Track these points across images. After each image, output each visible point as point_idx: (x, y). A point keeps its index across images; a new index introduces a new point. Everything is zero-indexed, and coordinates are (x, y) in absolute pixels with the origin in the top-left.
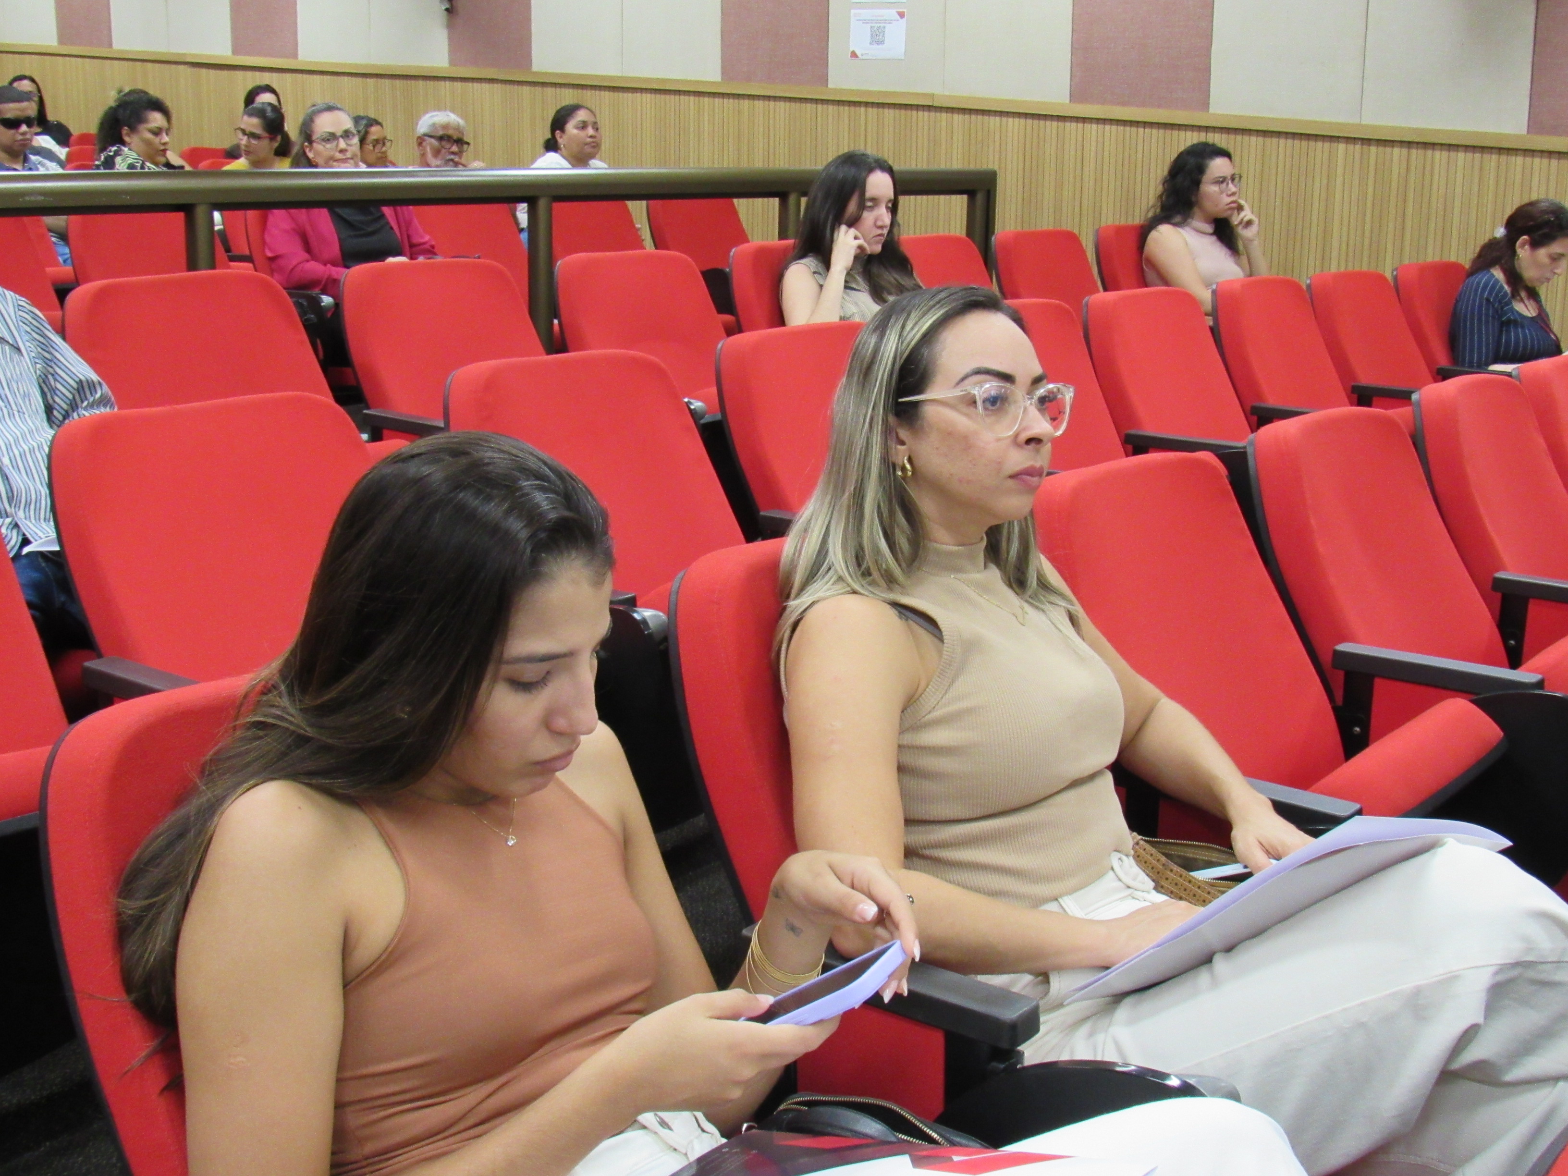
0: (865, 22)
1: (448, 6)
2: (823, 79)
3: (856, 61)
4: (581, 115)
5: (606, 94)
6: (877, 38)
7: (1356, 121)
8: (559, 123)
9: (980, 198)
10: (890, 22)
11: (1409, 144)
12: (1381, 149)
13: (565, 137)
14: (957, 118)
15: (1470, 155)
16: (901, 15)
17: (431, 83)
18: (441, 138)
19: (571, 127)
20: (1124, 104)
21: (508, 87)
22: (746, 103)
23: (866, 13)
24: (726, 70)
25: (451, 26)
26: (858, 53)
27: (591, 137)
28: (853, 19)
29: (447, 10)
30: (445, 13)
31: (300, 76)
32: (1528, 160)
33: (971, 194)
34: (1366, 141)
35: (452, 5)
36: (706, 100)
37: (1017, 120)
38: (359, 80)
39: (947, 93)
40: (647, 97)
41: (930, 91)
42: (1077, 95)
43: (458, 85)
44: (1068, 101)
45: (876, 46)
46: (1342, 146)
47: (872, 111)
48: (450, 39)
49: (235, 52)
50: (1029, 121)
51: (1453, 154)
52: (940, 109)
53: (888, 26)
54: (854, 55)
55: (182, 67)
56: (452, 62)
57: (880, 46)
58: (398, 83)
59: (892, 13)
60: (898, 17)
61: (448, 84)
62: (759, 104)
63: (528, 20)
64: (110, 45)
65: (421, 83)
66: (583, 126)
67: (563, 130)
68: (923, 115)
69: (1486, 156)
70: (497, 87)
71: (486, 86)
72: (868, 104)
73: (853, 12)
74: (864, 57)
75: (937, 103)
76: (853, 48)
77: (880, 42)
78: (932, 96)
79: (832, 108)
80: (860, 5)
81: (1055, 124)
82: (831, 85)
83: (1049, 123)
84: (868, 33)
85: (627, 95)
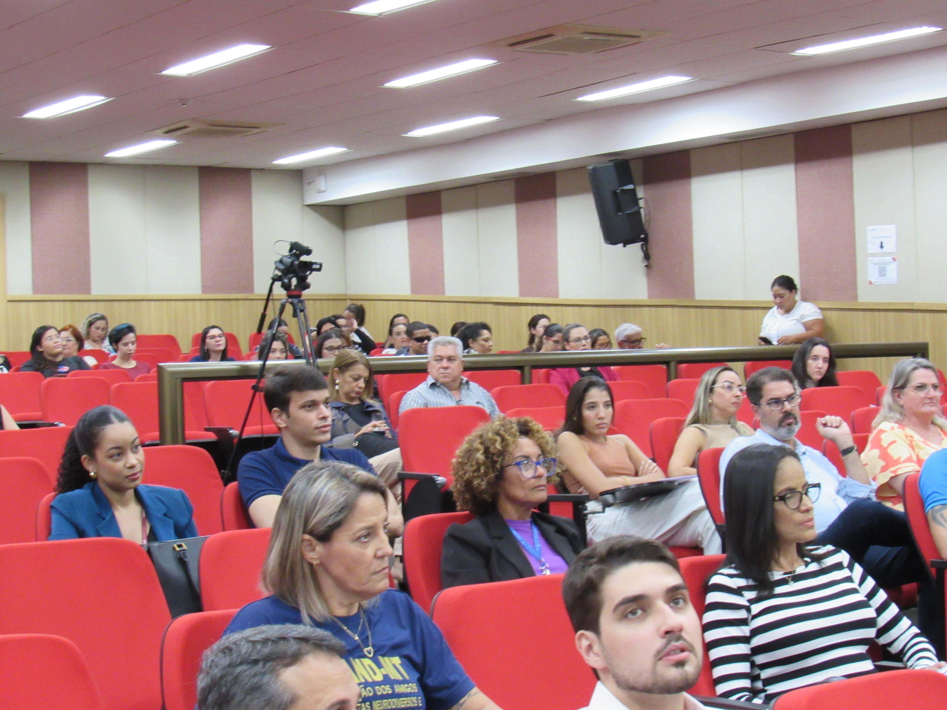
0: (876, 264)
1: (646, 264)
2: (855, 297)
3: (871, 286)
5: (737, 311)
6: (882, 272)
10: (888, 263)
14: (927, 315)
16: (894, 259)
17: (638, 309)
23: (876, 259)
25: (648, 275)
26: (873, 281)
28: (869, 263)
29: (646, 266)
30: (645, 268)
31: (560, 308)
35: (649, 263)
38: (596, 309)
39: (921, 302)
41: (912, 301)
43: (653, 309)
45: (882, 278)
47: (882, 314)
48: (649, 283)
49: (522, 294)
52: (917, 311)
53: (888, 266)
54: (871, 283)
55: (488, 306)
56: (650, 296)
57: (884, 278)
58: (617, 309)
59: (889, 259)
60: (892, 261)
61: (647, 309)
63: (692, 269)
64: (443, 293)
65: (632, 309)
68: (909, 315)
70: (676, 309)
71: (669, 309)
72: (879, 310)
73: (869, 259)
74: (875, 284)
75: (916, 308)
76: (870, 279)
77: (884, 275)
78: (912, 304)
79: (861, 313)
80: (873, 255)
82: (859, 300)
84: (877, 270)
85: (750, 312)
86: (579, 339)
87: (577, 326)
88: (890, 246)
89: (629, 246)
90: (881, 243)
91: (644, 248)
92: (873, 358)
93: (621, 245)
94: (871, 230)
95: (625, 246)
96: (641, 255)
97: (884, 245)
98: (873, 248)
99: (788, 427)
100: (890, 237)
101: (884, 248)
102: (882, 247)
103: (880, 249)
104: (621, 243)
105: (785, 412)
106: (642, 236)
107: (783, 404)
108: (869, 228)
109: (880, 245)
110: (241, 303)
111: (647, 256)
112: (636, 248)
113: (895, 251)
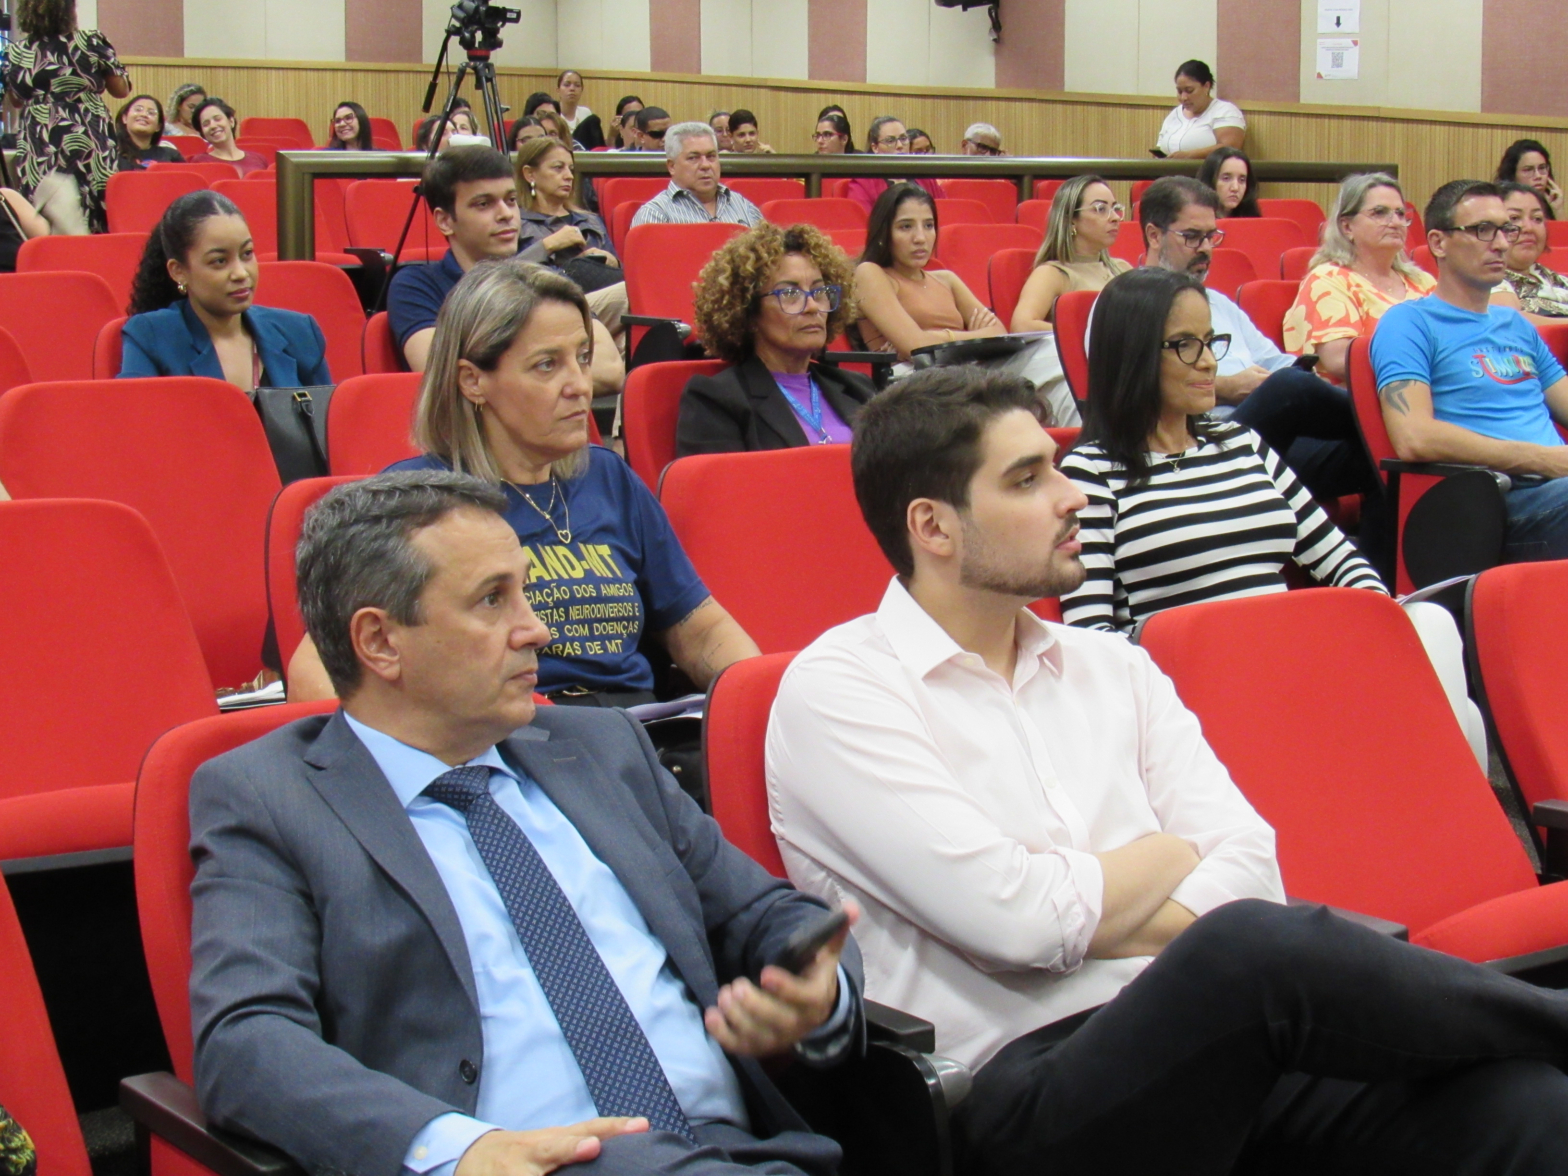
0: (1328, 49)
1: (995, 37)
2: (1296, 97)
3: (1320, 81)
5: (1124, 111)
6: (1337, 62)
10: (1347, 48)
14: (1399, 126)
16: (1355, 43)
17: (980, 103)
18: (979, 143)
21: (1044, 105)
23: (1329, 42)
25: (997, 53)
26: (1323, 75)
28: (1319, 47)
29: (995, 40)
30: (993, 43)
31: (864, 97)
35: (998, 36)
37: (1442, 128)
38: (920, 100)
39: (1389, 106)
41: (1377, 105)
42: (1486, 107)
43: (1003, 104)
44: (1480, 111)
45: (1336, 69)
47: (1334, 122)
48: (997, 65)
49: (811, 76)
52: (1385, 119)
53: (1345, 53)
54: (1319, 76)
55: (763, 91)
56: (998, 84)
57: (1340, 69)
59: (1348, 42)
60: (1352, 45)
61: (994, 102)
63: (1062, 47)
64: (699, 71)
65: (971, 103)
68: (1373, 124)
70: (1035, 105)
71: (1026, 105)
72: (1330, 116)
73: (1319, 41)
74: (1328, 78)
75: (1382, 115)
76: (1318, 71)
77: (1339, 66)
78: (1378, 109)
79: (1303, 120)
80: (1324, 35)
81: (1471, 130)
82: (1302, 101)
83: (1466, 129)
84: (1330, 58)
85: (1142, 112)
86: (893, 139)
87: (891, 120)
88: (1350, 24)
89: (970, 10)
90: (1338, 19)
91: (993, 14)
92: (1318, 184)
93: (960, 7)
95: (965, 9)
96: (988, 23)
97: (1341, 21)
98: (1325, 25)
100: (1351, 10)
101: (1341, 26)
102: (1338, 24)
103: (1336, 27)
104: (958, 4)
109: (1335, 21)
110: (402, 76)
111: (997, 26)
112: (980, 14)
113: (1357, 31)
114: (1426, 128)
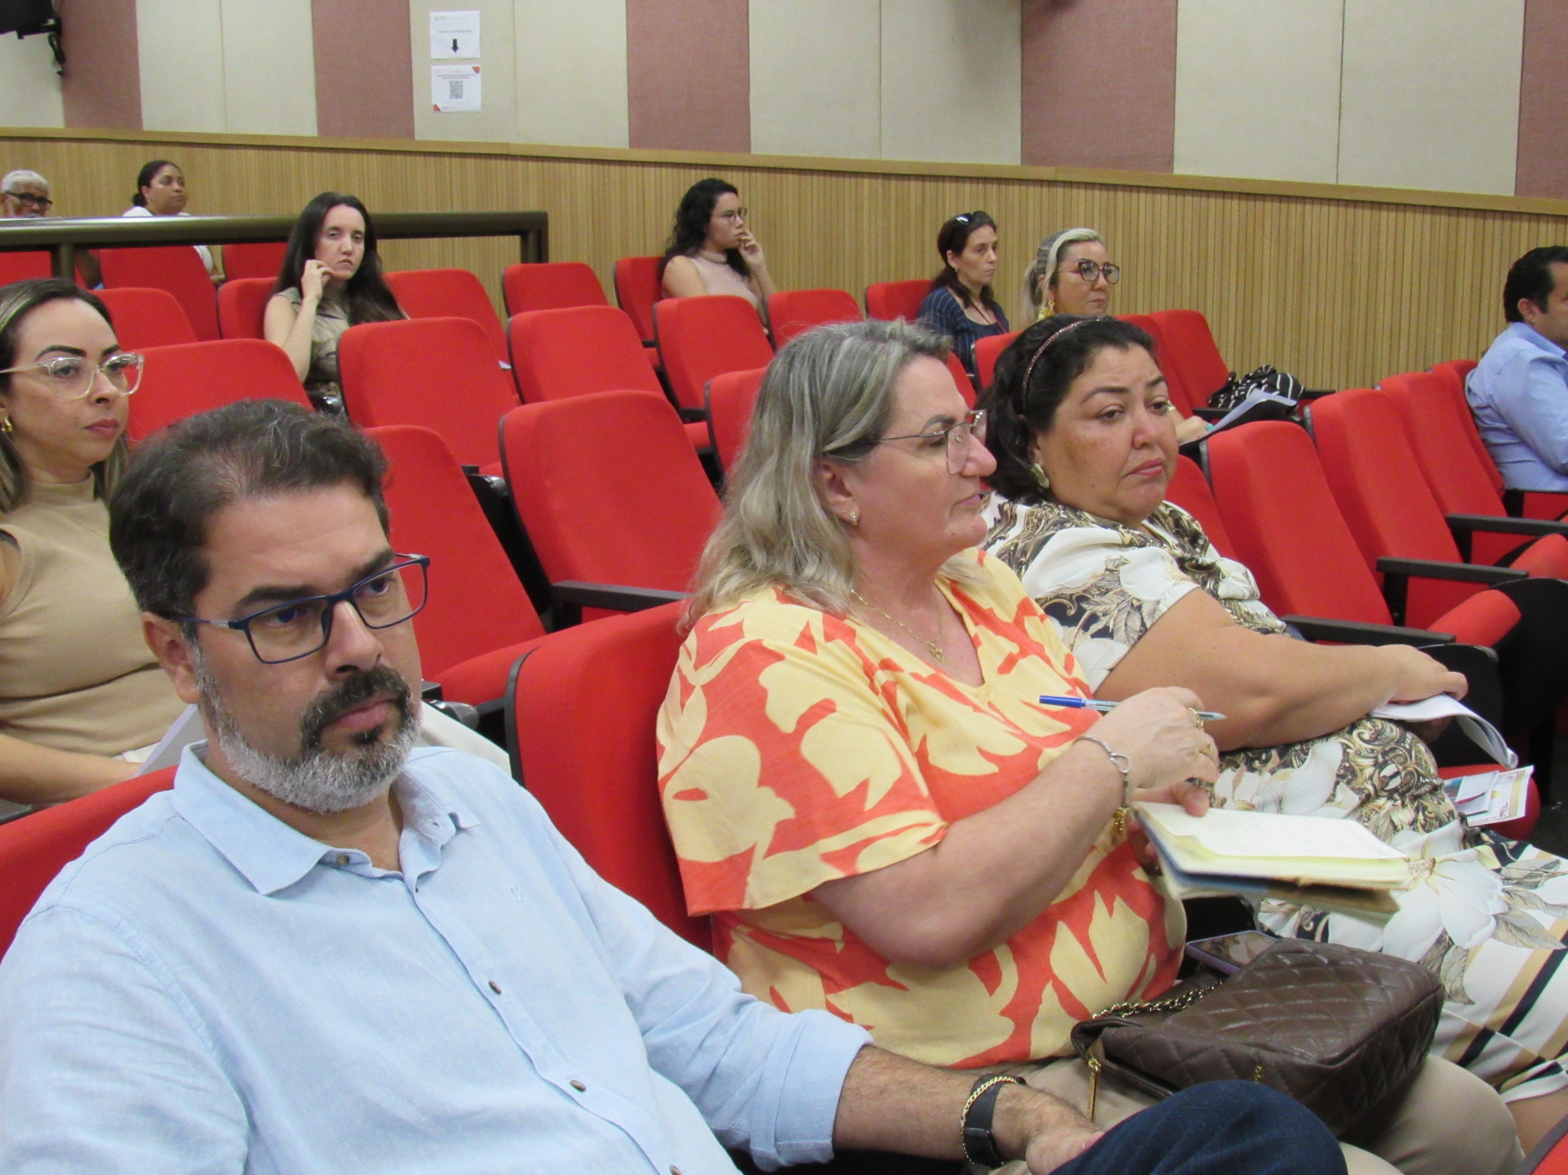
0: (445, 77)
1: (60, 69)
2: (410, 132)
3: (438, 114)
4: (167, 171)
5: (213, 152)
6: (456, 92)
7: (877, 158)
8: (145, 179)
9: (532, 238)
10: (467, 76)
11: (922, 177)
12: (900, 183)
13: (151, 191)
14: (532, 165)
15: (974, 186)
16: (477, 70)
17: (49, 144)
18: (22, 197)
19: (157, 183)
20: (678, 148)
21: (122, 147)
22: (341, 156)
23: (445, 69)
24: (322, 125)
25: (64, 88)
26: (440, 107)
27: (177, 191)
28: (433, 75)
29: (60, 73)
30: (58, 76)
32: (1024, 188)
33: (523, 234)
34: (887, 176)
35: (63, 68)
36: (306, 155)
37: (584, 166)
39: (521, 142)
40: (251, 153)
41: (506, 141)
42: (636, 140)
43: (74, 145)
44: (628, 147)
45: (455, 100)
46: (866, 181)
47: (456, 161)
48: (66, 102)
50: (595, 166)
51: (960, 185)
52: (514, 157)
53: (465, 81)
54: (436, 108)
56: (69, 122)
57: (459, 100)
58: (17, 144)
59: (468, 68)
60: (473, 72)
61: (65, 144)
62: (354, 157)
63: (137, 80)
65: (39, 144)
66: (169, 180)
67: (149, 185)
68: (502, 164)
69: (988, 186)
71: (100, 146)
72: (451, 155)
73: (433, 68)
74: (446, 111)
75: (512, 152)
76: (434, 102)
77: (459, 96)
78: (507, 145)
79: (419, 159)
80: (439, 61)
81: (617, 168)
82: (418, 137)
83: (612, 168)
84: (448, 87)
85: (233, 153)
88: (470, 47)
89: (29, 38)
90: (455, 42)
91: (55, 43)
93: (14, 34)
94: (437, 19)
95: (20, 36)
96: (50, 53)
97: (458, 45)
98: (440, 49)
99: (360, 753)
100: (469, 31)
101: (458, 51)
102: (455, 48)
103: (452, 51)
104: (11, 30)
105: (342, 669)
106: (51, 22)
107: (328, 620)
108: (433, 15)
109: (452, 45)
111: (60, 57)
112: (39, 43)
113: (478, 56)
114: (564, 167)
